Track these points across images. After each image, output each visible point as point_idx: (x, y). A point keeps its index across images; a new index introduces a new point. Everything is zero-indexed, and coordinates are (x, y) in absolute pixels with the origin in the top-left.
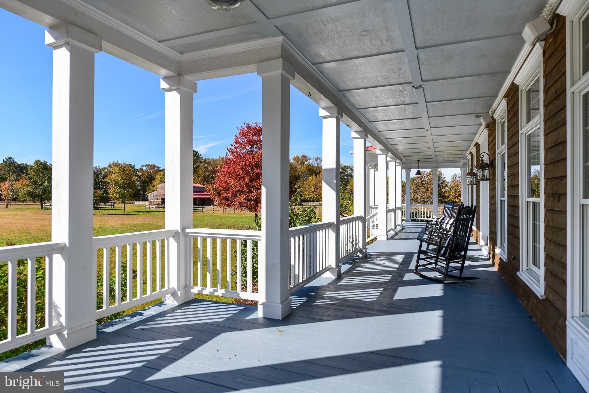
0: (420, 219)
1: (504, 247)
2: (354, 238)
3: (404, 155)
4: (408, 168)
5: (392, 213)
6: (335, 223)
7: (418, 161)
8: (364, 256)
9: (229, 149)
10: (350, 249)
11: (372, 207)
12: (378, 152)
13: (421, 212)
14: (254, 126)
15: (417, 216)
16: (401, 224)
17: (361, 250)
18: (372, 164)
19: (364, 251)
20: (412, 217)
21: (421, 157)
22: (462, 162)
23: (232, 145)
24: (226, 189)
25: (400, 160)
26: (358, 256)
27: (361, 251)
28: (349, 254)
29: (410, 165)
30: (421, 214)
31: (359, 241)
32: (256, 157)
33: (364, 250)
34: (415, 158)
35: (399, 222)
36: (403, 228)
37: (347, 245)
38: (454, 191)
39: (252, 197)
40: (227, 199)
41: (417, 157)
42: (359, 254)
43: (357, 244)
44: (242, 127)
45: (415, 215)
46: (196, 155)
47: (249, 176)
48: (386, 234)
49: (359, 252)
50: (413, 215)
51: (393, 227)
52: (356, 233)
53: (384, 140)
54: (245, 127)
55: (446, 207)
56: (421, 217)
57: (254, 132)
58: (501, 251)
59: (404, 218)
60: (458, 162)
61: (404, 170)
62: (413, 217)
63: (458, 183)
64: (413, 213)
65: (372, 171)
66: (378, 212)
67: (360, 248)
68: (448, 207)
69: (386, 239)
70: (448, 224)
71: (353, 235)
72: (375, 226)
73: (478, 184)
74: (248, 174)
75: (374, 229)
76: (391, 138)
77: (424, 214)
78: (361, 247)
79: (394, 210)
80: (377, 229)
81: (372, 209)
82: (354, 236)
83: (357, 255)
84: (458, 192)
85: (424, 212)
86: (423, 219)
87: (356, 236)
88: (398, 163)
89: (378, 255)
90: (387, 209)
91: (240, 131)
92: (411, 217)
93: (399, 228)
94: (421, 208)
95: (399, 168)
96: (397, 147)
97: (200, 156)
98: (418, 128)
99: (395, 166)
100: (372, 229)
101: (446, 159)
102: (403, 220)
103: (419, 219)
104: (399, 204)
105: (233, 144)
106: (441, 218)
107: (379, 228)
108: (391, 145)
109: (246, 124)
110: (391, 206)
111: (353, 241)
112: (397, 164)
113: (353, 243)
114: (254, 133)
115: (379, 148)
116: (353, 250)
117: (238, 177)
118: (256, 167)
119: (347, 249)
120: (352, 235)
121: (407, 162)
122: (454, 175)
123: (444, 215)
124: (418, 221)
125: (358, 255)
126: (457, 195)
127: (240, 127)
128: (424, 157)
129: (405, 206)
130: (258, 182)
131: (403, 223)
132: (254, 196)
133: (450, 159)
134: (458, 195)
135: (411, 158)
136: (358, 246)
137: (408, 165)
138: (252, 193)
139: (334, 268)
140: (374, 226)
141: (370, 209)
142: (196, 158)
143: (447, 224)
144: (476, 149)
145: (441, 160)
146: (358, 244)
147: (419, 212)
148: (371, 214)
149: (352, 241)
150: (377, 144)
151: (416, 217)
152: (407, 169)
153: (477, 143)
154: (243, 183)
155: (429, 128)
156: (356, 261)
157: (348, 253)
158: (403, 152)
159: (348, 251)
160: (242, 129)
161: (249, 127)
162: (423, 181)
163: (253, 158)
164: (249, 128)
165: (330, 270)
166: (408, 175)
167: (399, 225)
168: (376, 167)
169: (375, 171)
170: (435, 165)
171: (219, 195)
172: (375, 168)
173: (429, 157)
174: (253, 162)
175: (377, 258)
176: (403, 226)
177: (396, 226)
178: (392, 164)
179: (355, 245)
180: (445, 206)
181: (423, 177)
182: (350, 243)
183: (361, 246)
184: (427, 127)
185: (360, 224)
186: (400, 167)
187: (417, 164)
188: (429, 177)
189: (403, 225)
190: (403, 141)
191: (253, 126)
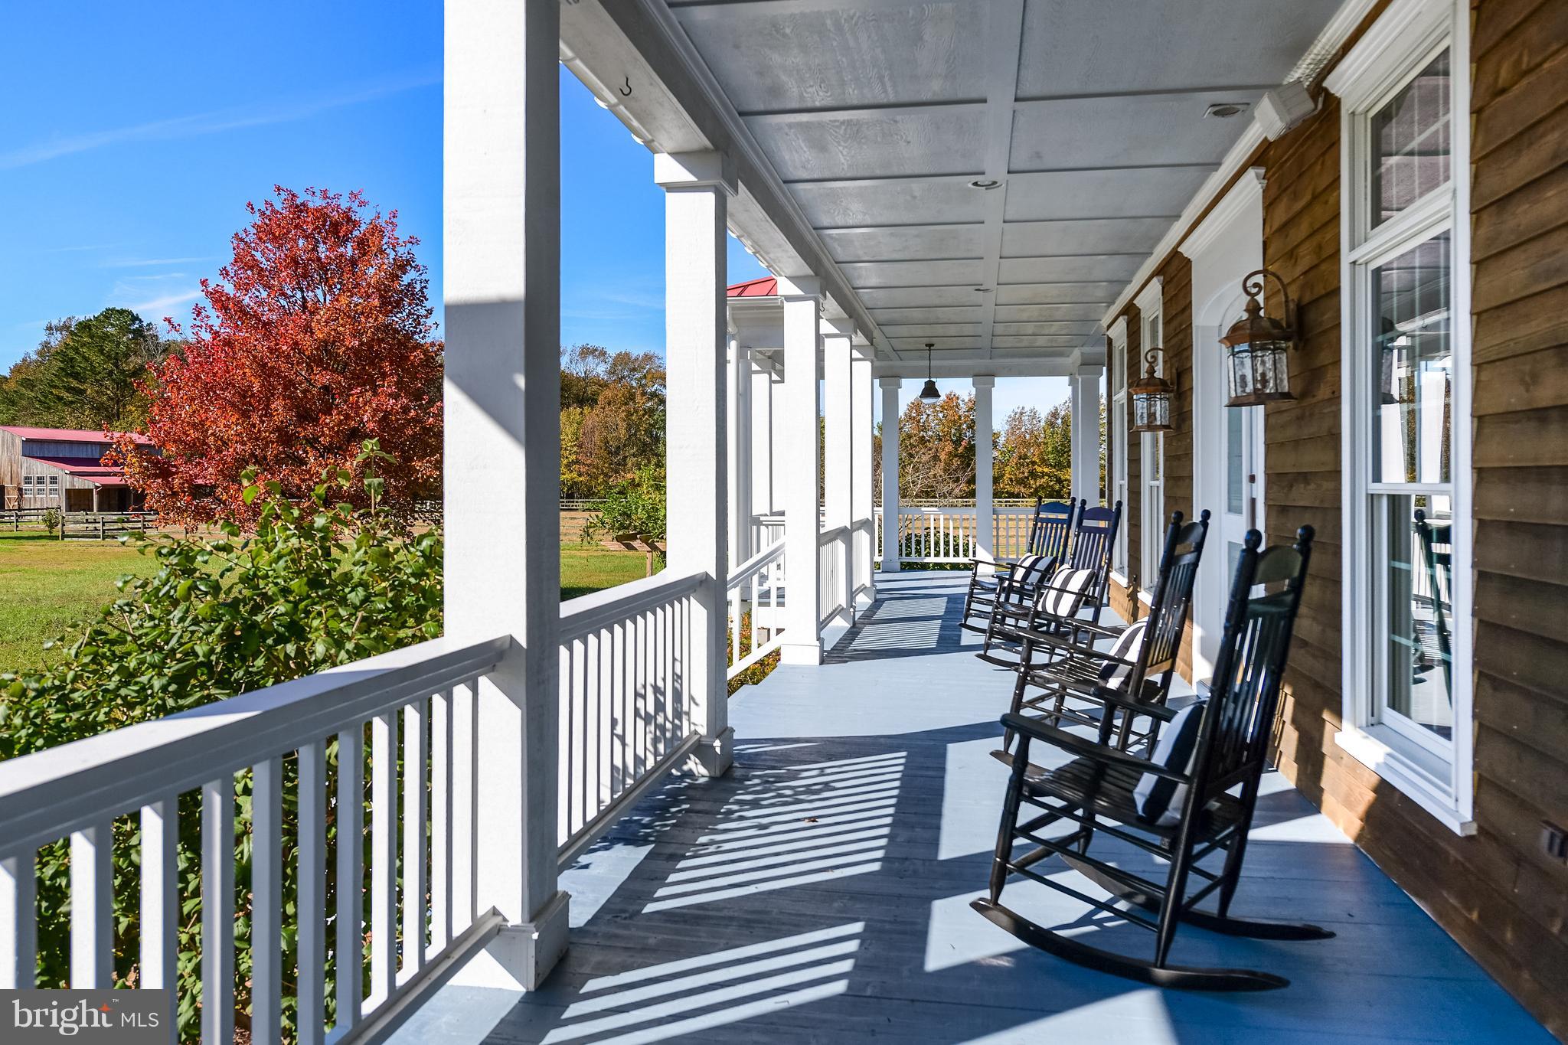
0: (932, 559)
1: (1381, 723)
2: (664, 694)
3: (882, 315)
4: (890, 374)
5: (840, 546)
6: (524, 644)
7: (926, 345)
8: (718, 774)
9: (211, 286)
10: (640, 752)
11: (762, 518)
12: (785, 287)
13: (935, 535)
14: (316, 202)
15: (923, 549)
16: (868, 585)
17: (705, 741)
18: (760, 352)
19: (718, 750)
20: (904, 554)
21: (939, 330)
22: (1077, 353)
23: (225, 272)
24: (196, 450)
25: (866, 336)
26: (690, 774)
27: (701, 749)
28: (634, 788)
29: (899, 363)
30: (937, 544)
31: (691, 698)
32: (318, 322)
33: (717, 743)
34: (918, 331)
35: (863, 577)
36: (876, 600)
37: (624, 745)
38: (1014, 460)
39: (303, 481)
40: (197, 491)
41: (928, 330)
42: (693, 765)
43: (685, 718)
44: (266, 203)
45: (913, 546)
46: (130, 325)
47: (290, 398)
48: (819, 639)
49: (692, 756)
50: (908, 547)
51: (842, 600)
52: (677, 664)
53: (812, 235)
54: (278, 206)
55: (1043, 520)
56: (937, 555)
57: (317, 227)
58: (1389, 755)
59: (878, 559)
60: (1061, 355)
61: (877, 382)
62: (908, 555)
63: (1028, 436)
64: (908, 539)
65: (760, 382)
66: (782, 546)
67: (696, 733)
68: (1048, 520)
69: (816, 661)
70: (1065, 594)
71: (660, 674)
72: (774, 594)
73: (1179, 427)
74: (286, 388)
75: (768, 604)
76: (840, 224)
77: (947, 543)
78: (703, 731)
79: (845, 534)
80: (781, 604)
81: (763, 528)
82: (664, 680)
83: (685, 768)
84: (1028, 464)
85: (947, 535)
86: (942, 559)
87: (678, 678)
88: (859, 348)
89: (785, 759)
90: (822, 531)
91: (257, 219)
92: (901, 555)
93: (863, 601)
94: (935, 518)
95: (864, 369)
96: (860, 277)
97: (148, 330)
98: (959, 170)
99: (852, 360)
100: (760, 604)
101: (1025, 341)
102: (876, 566)
103: (927, 560)
104: (864, 509)
105: (229, 268)
106: (1027, 564)
107: (787, 600)
108: (836, 265)
109: (284, 195)
110: (837, 518)
111: (660, 707)
112: (856, 354)
113: (660, 719)
114: (314, 230)
115: (789, 272)
116: (656, 754)
117: (244, 404)
118: (319, 362)
119: (618, 763)
120: (650, 680)
121: (887, 349)
122: (1016, 410)
123: (1034, 552)
124: (924, 567)
125: (691, 770)
126: (1024, 473)
127: (260, 205)
128: (952, 330)
129: (882, 513)
130: (328, 421)
131: (877, 577)
132: (310, 479)
133: (1041, 341)
134: (1026, 475)
135: (903, 331)
136: (685, 724)
137: (891, 363)
138: (304, 468)
139: (515, 928)
140: (766, 595)
141: (754, 528)
142: (130, 336)
143: (1062, 590)
144: (1163, 288)
145: (1010, 342)
146: (688, 714)
147: (928, 535)
148: (758, 551)
149: (651, 709)
150: (780, 246)
151: (920, 555)
152: (888, 377)
153: (1175, 254)
154: (264, 428)
155: (1001, 176)
156: (674, 816)
157: (630, 781)
158: (880, 304)
159: (631, 770)
160: (268, 213)
161: (297, 206)
162: (924, 429)
163: (307, 329)
164: (300, 209)
165: (492, 943)
166: (890, 401)
167: (863, 589)
168: (778, 366)
169: (771, 382)
170: (984, 363)
171: (164, 472)
172: (774, 368)
173: (968, 329)
174: (307, 342)
175: (780, 779)
176: (879, 591)
177: (852, 595)
178: (838, 350)
179: (669, 726)
180: (1038, 514)
181: (925, 417)
182: (640, 723)
183: (705, 724)
184: (995, 169)
185: (696, 614)
186: (867, 365)
187: (922, 358)
188: (941, 415)
189: (880, 586)
190: (887, 243)
191: (310, 205)
